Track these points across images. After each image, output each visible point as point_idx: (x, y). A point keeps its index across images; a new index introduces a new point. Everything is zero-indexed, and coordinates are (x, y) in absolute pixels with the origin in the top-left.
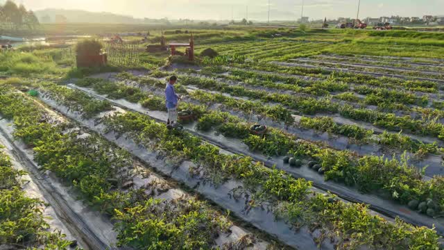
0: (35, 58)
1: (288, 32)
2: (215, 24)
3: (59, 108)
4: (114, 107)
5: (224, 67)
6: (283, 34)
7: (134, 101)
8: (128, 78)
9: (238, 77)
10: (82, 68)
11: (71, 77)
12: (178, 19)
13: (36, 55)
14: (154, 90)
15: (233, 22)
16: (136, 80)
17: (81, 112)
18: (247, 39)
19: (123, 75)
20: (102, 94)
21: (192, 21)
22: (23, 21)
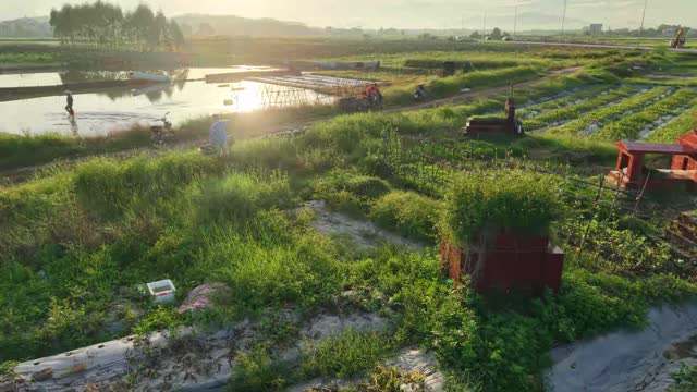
15: (475, 35)
22: (161, 37)
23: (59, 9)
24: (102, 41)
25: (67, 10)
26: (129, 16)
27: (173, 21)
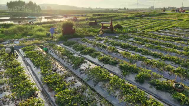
0: (43, 29)
1: (148, 15)
2: (112, 10)
3: (59, 60)
4: (86, 60)
5: (129, 35)
6: (147, 16)
7: (94, 57)
8: (87, 41)
9: (141, 42)
10: (65, 36)
11: (61, 40)
12: (96, 8)
13: (43, 27)
14: (101, 49)
15: (120, 9)
16: (91, 43)
17: (72, 64)
18: (130, 18)
19: (84, 40)
20: (77, 51)
21: (102, 9)
22: (36, 9)
23: (9, 2)
24: (20, 10)
25: (11, 2)
26: (27, 4)
27: (38, 5)
